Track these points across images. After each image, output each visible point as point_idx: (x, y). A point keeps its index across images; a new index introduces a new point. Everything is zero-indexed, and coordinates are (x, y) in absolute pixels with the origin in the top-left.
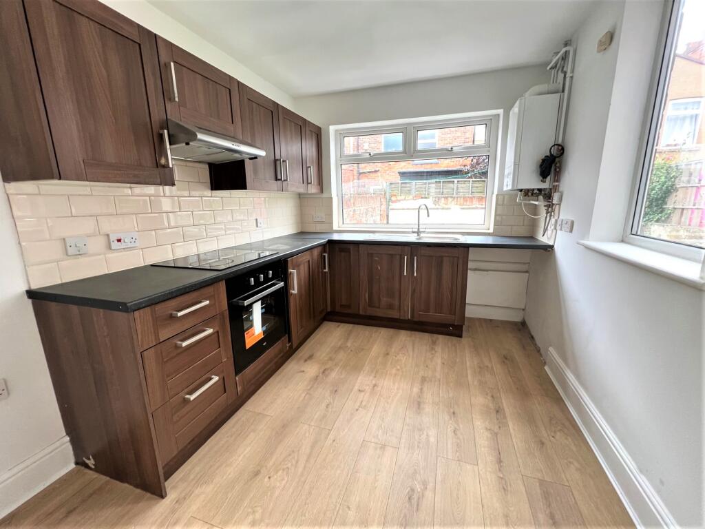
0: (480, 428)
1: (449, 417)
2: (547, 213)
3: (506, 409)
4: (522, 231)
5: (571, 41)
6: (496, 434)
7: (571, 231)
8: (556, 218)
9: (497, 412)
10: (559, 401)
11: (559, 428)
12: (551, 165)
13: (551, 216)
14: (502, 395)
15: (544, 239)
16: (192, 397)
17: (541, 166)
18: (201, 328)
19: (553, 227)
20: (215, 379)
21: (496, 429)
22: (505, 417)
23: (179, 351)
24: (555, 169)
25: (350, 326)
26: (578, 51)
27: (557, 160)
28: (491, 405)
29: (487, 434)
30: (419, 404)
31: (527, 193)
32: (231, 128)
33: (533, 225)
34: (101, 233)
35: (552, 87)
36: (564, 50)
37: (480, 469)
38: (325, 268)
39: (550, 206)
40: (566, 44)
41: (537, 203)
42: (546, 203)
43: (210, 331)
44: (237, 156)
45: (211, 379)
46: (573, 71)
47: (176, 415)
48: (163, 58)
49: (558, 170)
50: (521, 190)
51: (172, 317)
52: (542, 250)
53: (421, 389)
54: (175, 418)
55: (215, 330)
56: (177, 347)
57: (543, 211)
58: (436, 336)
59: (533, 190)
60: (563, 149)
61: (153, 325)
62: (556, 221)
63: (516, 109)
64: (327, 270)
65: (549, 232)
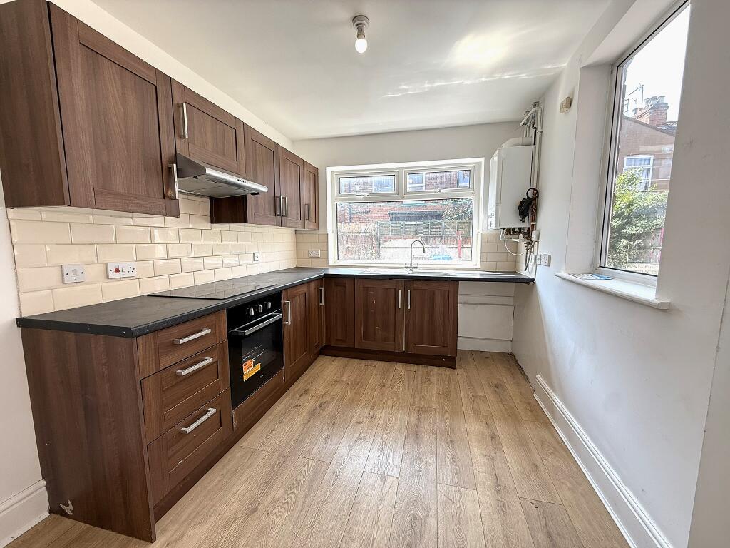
0: (477, 454)
1: (447, 445)
2: (527, 250)
3: (501, 436)
4: (506, 267)
5: (538, 102)
6: (493, 459)
7: (549, 266)
8: (535, 253)
9: (492, 438)
10: (548, 425)
11: (551, 451)
12: (529, 207)
13: (530, 252)
14: (496, 422)
15: (526, 274)
16: (189, 430)
17: (520, 208)
18: (201, 357)
19: (533, 262)
20: (213, 411)
21: (493, 455)
22: (500, 443)
23: (179, 380)
24: (532, 210)
25: (346, 360)
26: (545, 112)
27: (533, 202)
28: (486, 432)
29: (484, 460)
30: (417, 433)
31: (510, 232)
32: (235, 164)
33: (516, 261)
34: (99, 262)
35: (526, 140)
36: (533, 110)
37: (479, 493)
38: (321, 302)
39: (529, 244)
40: (535, 106)
41: (518, 240)
42: (526, 241)
43: (210, 360)
44: (241, 192)
45: (208, 411)
46: (542, 127)
47: (171, 450)
48: (177, 100)
49: (534, 211)
50: (503, 229)
51: (174, 345)
52: (524, 284)
53: (419, 419)
54: (170, 453)
55: (215, 360)
56: (177, 376)
57: (523, 247)
58: (430, 368)
59: (514, 229)
60: (537, 193)
61: (155, 353)
62: (536, 256)
63: (496, 159)
64: (323, 304)
65: (530, 266)
